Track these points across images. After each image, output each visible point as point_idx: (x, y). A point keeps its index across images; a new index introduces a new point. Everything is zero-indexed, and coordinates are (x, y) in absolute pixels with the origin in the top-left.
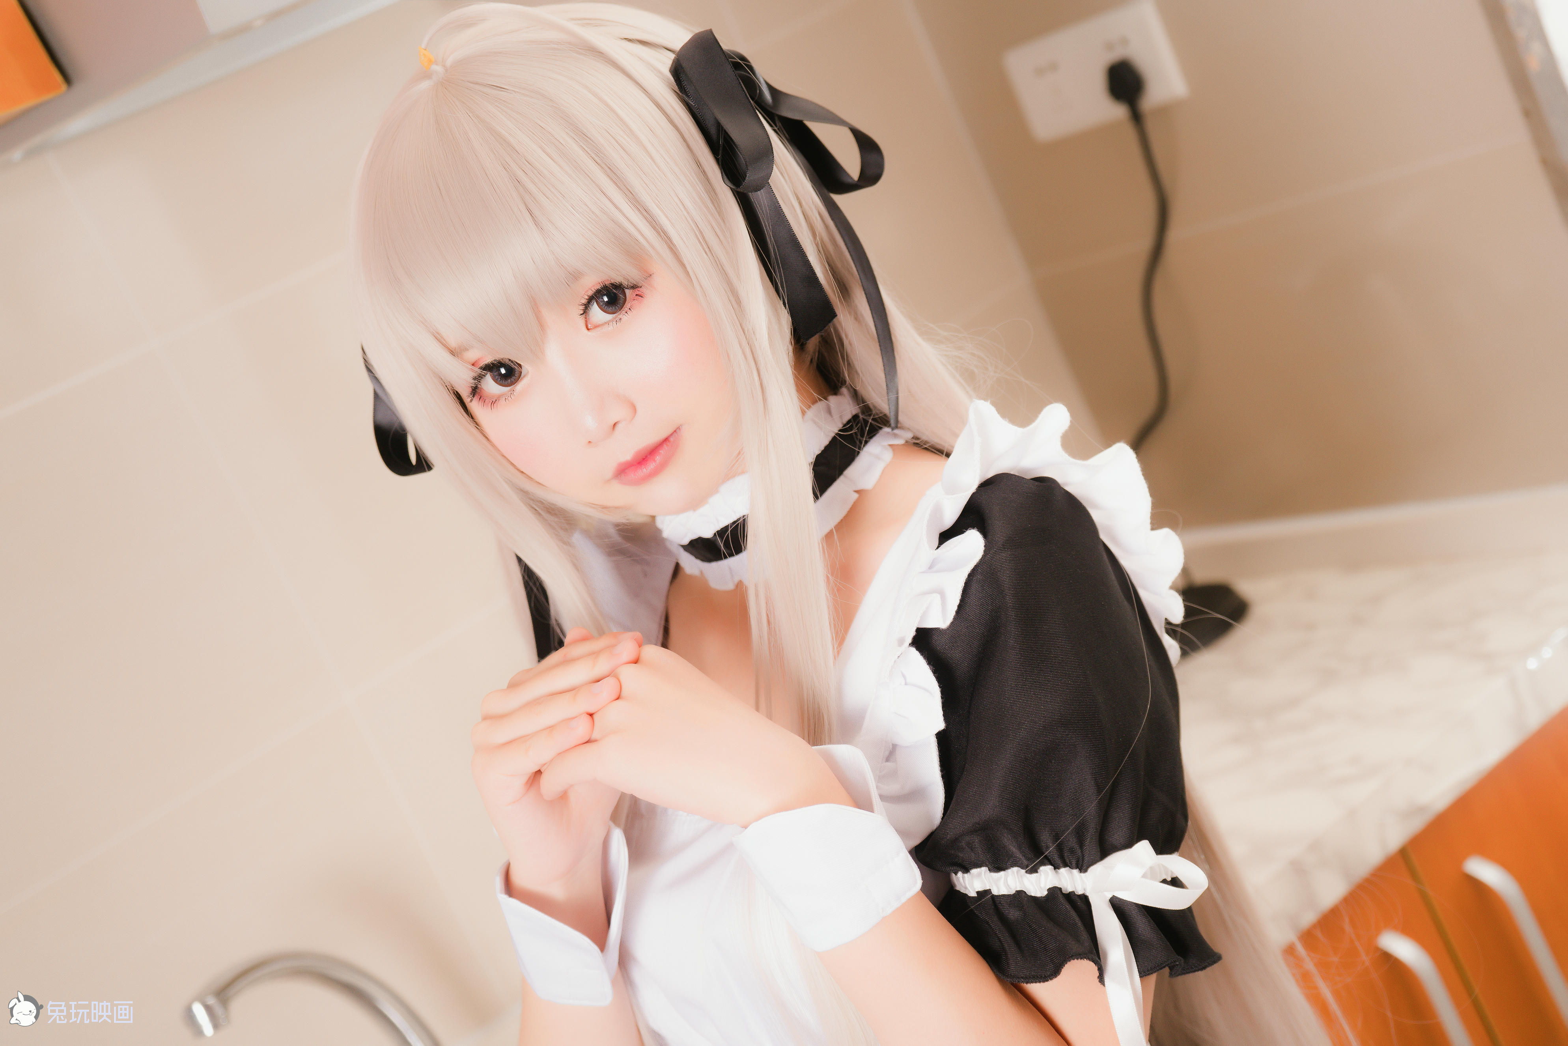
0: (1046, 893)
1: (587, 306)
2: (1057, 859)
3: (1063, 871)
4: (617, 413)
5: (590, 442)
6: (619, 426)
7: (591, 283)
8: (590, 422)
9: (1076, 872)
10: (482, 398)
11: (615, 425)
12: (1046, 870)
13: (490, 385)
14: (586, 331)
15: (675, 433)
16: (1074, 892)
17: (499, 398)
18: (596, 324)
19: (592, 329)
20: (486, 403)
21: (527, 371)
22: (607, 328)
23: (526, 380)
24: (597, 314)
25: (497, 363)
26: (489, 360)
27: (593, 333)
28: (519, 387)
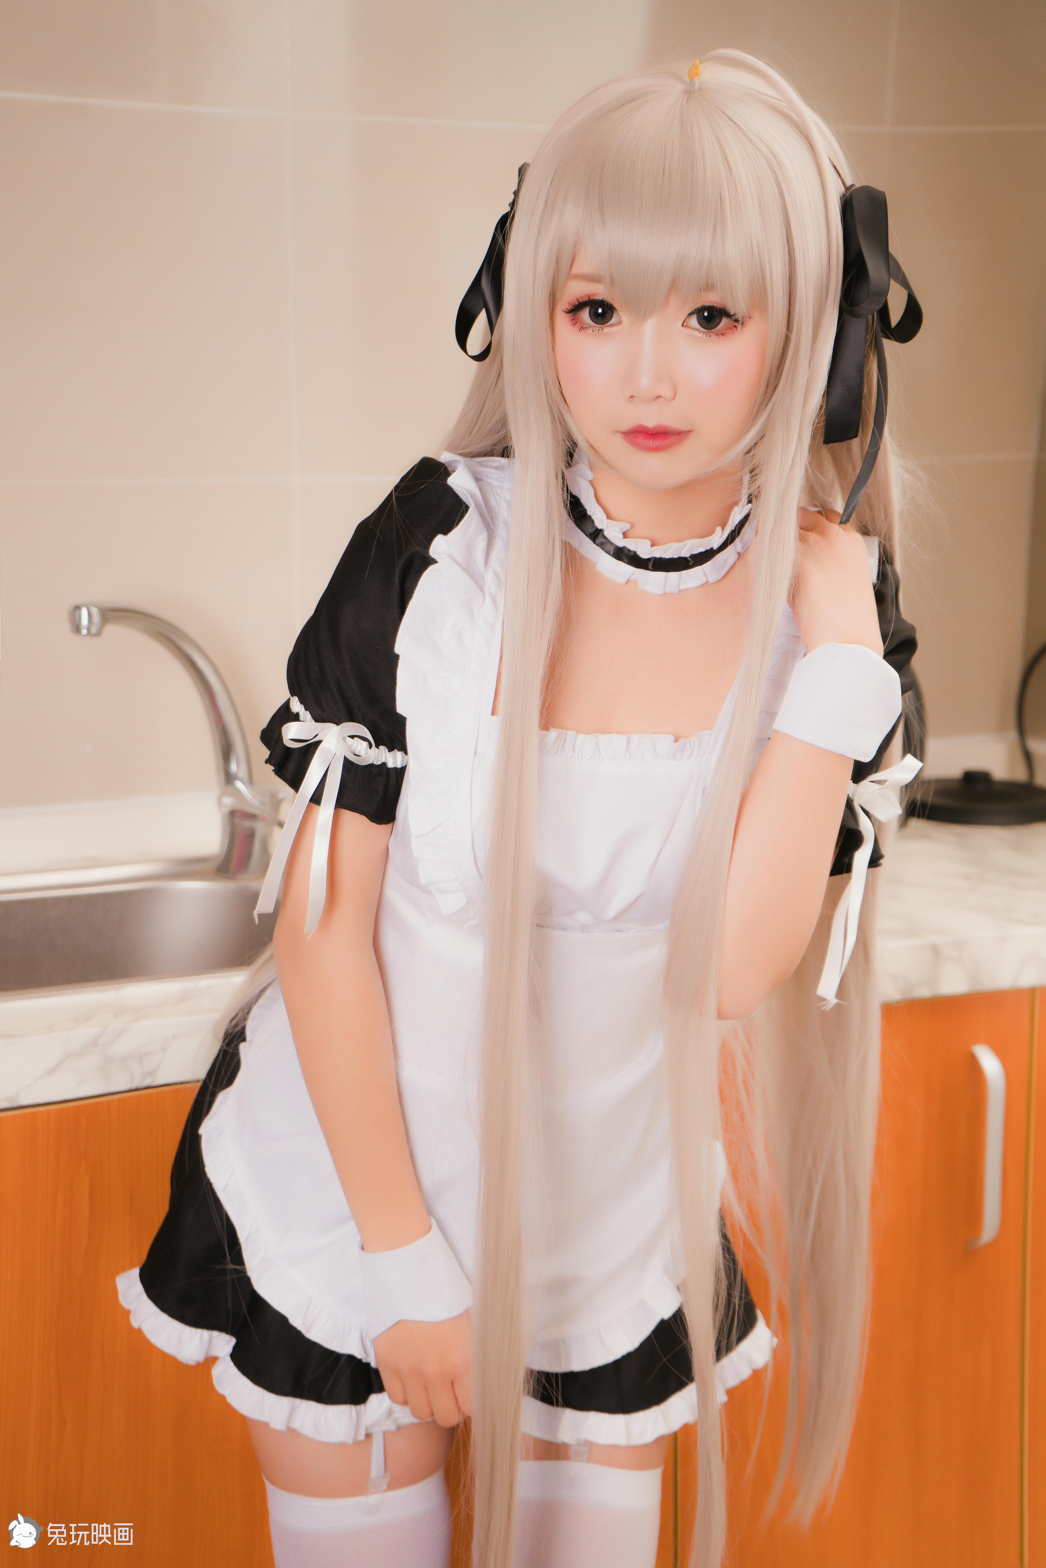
1: (690, 314)
4: (666, 391)
5: (632, 397)
6: (659, 400)
7: (712, 299)
10: (575, 320)
11: (659, 397)
13: (585, 314)
14: (681, 326)
15: (685, 433)
17: (589, 327)
18: (689, 325)
19: (685, 326)
20: (577, 325)
21: (620, 323)
22: (696, 333)
23: (615, 329)
24: (694, 321)
25: (602, 303)
26: (600, 298)
27: (685, 330)
28: (607, 330)
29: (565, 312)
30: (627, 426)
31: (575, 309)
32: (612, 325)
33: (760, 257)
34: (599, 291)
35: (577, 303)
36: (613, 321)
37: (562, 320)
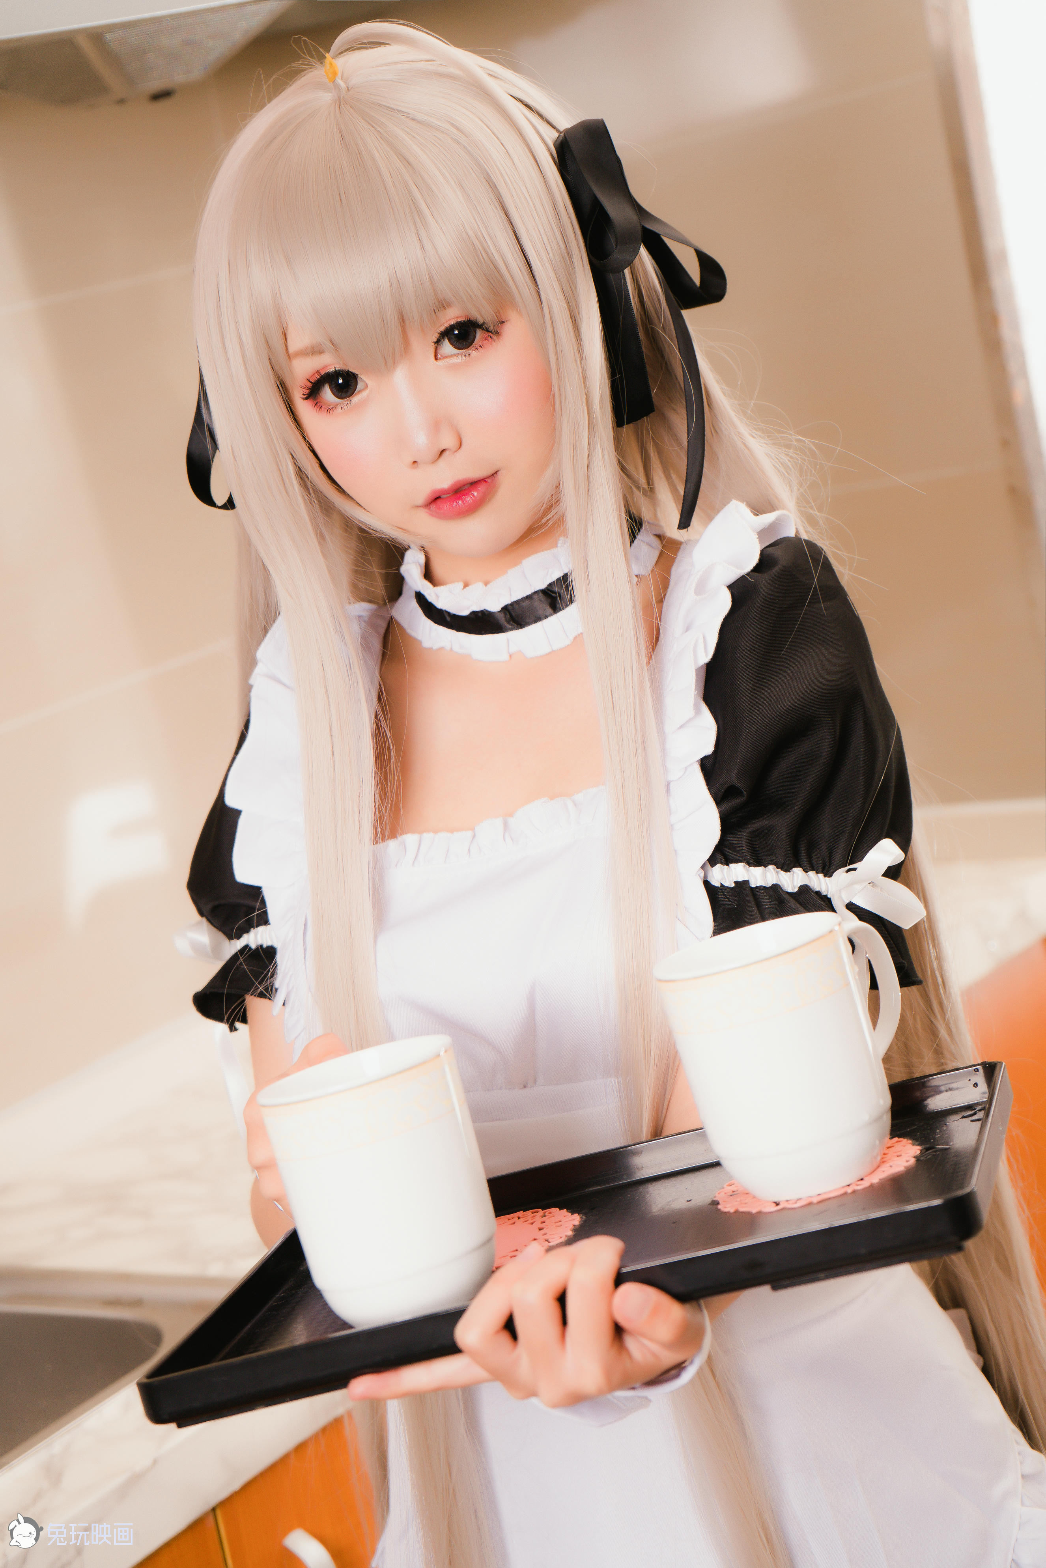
0: (796, 890)
1: (438, 342)
2: (806, 864)
3: (812, 874)
4: (447, 441)
5: (415, 462)
6: (446, 454)
7: (451, 316)
8: (421, 440)
9: (821, 875)
10: (318, 404)
11: (443, 451)
12: (798, 871)
13: (327, 394)
14: (435, 361)
15: (492, 477)
16: (819, 891)
17: (335, 407)
18: (444, 356)
19: (440, 359)
20: (323, 408)
21: (367, 386)
22: (455, 360)
23: (364, 394)
24: (447, 347)
25: (337, 374)
26: (333, 369)
27: (439, 363)
28: (355, 399)
29: (306, 399)
30: (421, 498)
31: (313, 392)
32: (360, 391)
33: (484, 249)
34: (329, 362)
35: (309, 385)
36: (360, 386)
37: (304, 408)
